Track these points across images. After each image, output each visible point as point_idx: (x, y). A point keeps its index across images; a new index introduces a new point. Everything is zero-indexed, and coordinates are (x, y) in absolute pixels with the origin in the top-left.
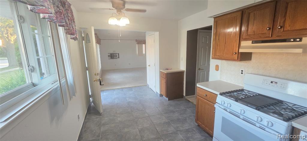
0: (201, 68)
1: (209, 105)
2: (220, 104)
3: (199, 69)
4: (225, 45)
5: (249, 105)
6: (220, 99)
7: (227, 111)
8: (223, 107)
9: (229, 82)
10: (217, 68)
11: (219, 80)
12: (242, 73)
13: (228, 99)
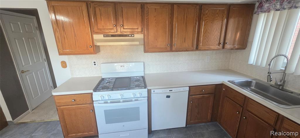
0: (25, 70)
1: (81, 108)
2: (101, 100)
3: (23, 72)
4: (75, 39)
5: (119, 89)
6: (97, 96)
7: (107, 103)
8: (103, 102)
9: (83, 76)
10: (64, 65)
11: (72, 78)
12: (95, 65)
13: (101, 92)
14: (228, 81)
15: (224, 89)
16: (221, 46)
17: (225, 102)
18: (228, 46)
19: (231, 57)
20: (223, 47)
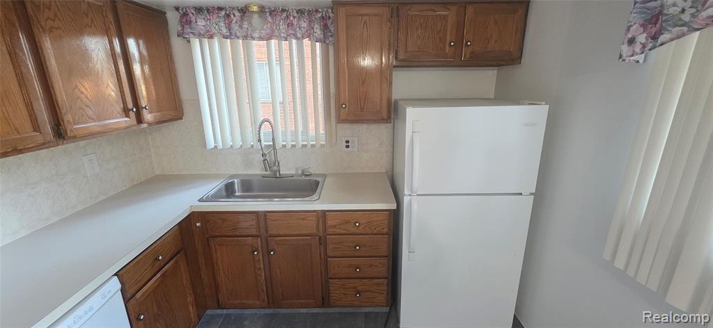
14: (199, 201)
15: (198, 224)
16: (132, 114)
17: (216, 251)
18: (148, 116)
19: (151, 143)
20: (140, 120)
